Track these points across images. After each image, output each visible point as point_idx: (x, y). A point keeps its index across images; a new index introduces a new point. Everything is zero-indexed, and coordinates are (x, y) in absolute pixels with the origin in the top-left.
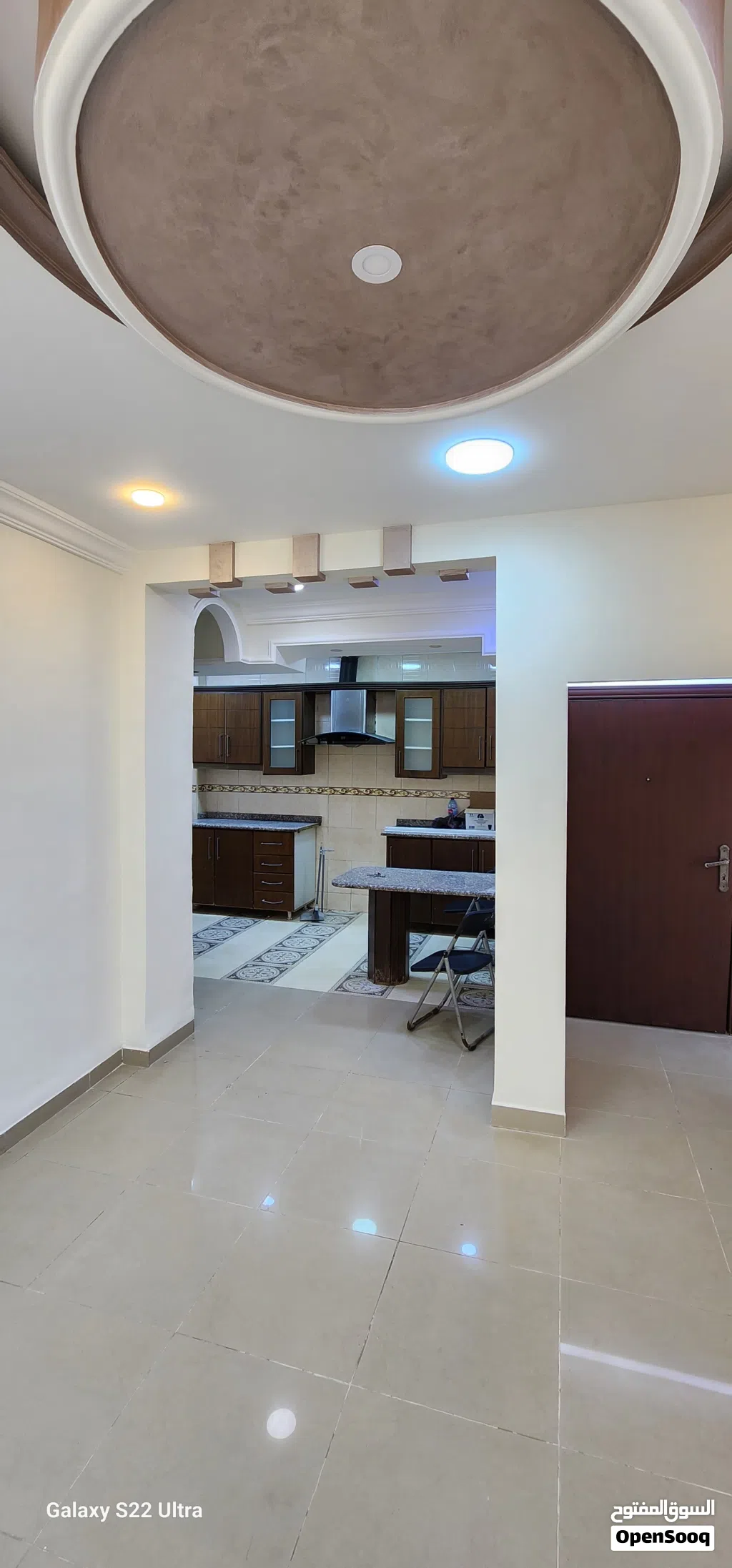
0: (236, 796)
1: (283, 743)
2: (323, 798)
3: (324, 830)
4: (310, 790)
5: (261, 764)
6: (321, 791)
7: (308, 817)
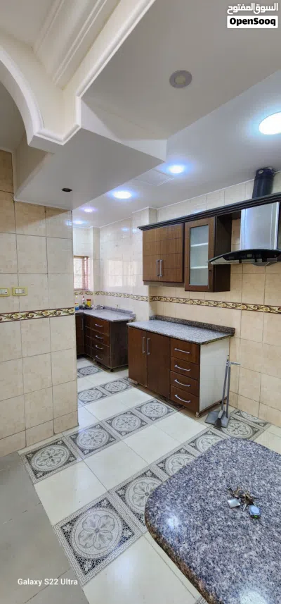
0: (174, 305)
1: (200, 264)
2: (236, 313)
3: (236, 341)
4: (226, 305)
5: (183, 282)
6: (235, 306)
7: (223, 327)
